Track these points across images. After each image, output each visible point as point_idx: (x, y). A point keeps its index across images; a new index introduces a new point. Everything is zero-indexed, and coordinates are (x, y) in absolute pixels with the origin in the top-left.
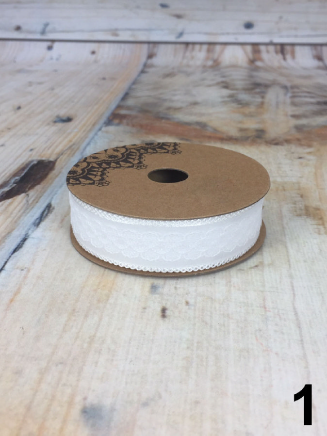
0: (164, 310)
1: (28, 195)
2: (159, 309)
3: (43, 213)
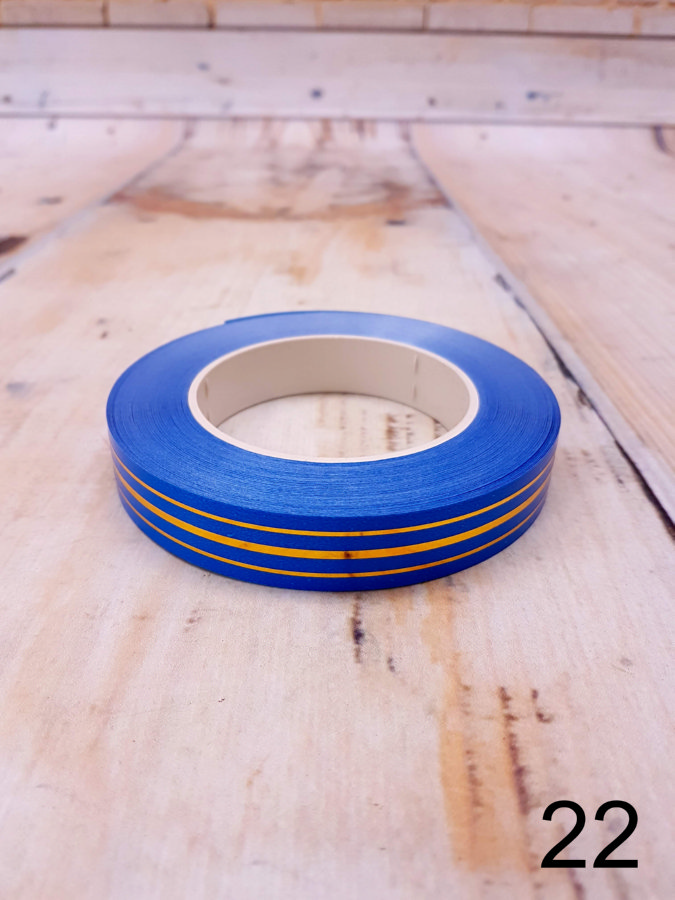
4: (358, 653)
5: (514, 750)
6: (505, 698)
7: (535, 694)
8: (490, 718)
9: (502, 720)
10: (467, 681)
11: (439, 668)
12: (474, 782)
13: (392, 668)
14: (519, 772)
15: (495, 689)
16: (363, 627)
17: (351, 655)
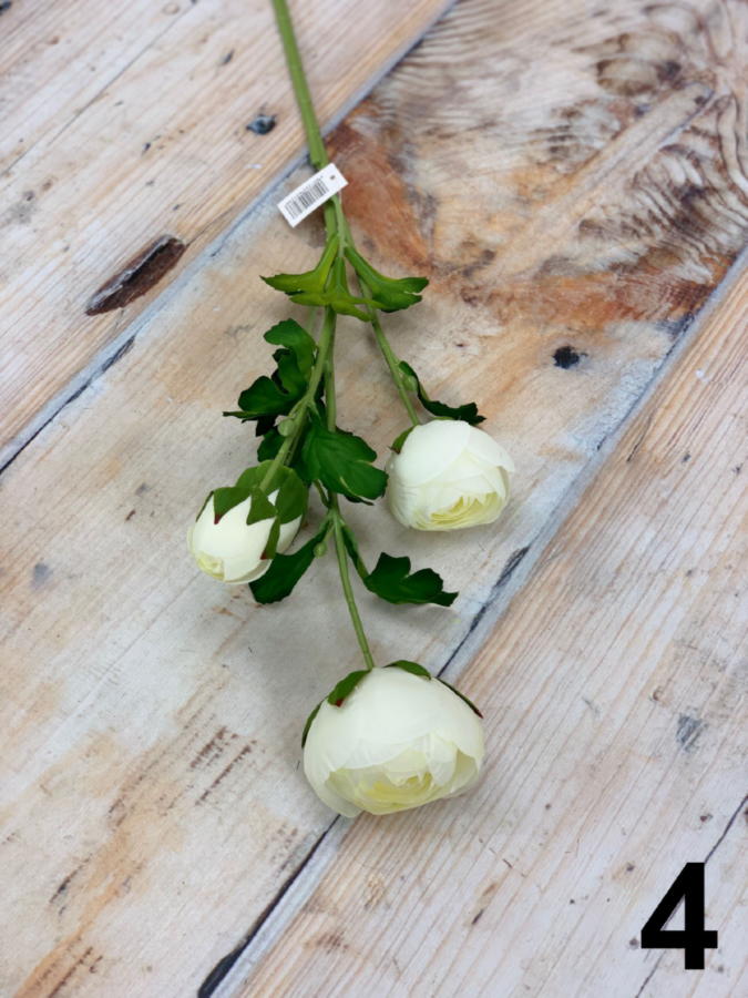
0: (133, 513)
1: (123, 312)
2: (130, 510)
3: (120, 351)
4: (55, 896)
5: (69, 974)
6: (88, 953)
7: (100, 958)
8: (74, 957)
9: (78, 960)
10: (83, 936)
11: (79, 924)
12: (45, 976)
13: (61, 912)
14: (63, 983)
15: (89, 946)
16: (69, 884)
17: (50, 896)
